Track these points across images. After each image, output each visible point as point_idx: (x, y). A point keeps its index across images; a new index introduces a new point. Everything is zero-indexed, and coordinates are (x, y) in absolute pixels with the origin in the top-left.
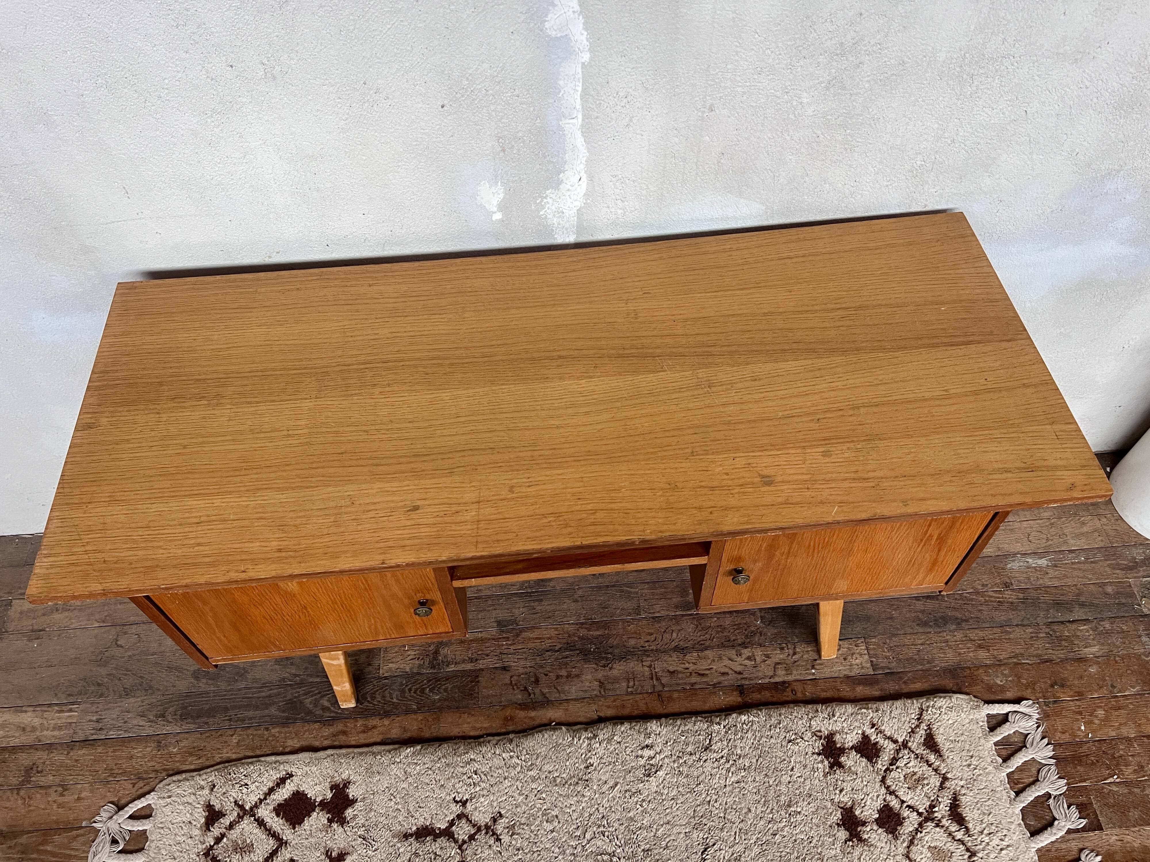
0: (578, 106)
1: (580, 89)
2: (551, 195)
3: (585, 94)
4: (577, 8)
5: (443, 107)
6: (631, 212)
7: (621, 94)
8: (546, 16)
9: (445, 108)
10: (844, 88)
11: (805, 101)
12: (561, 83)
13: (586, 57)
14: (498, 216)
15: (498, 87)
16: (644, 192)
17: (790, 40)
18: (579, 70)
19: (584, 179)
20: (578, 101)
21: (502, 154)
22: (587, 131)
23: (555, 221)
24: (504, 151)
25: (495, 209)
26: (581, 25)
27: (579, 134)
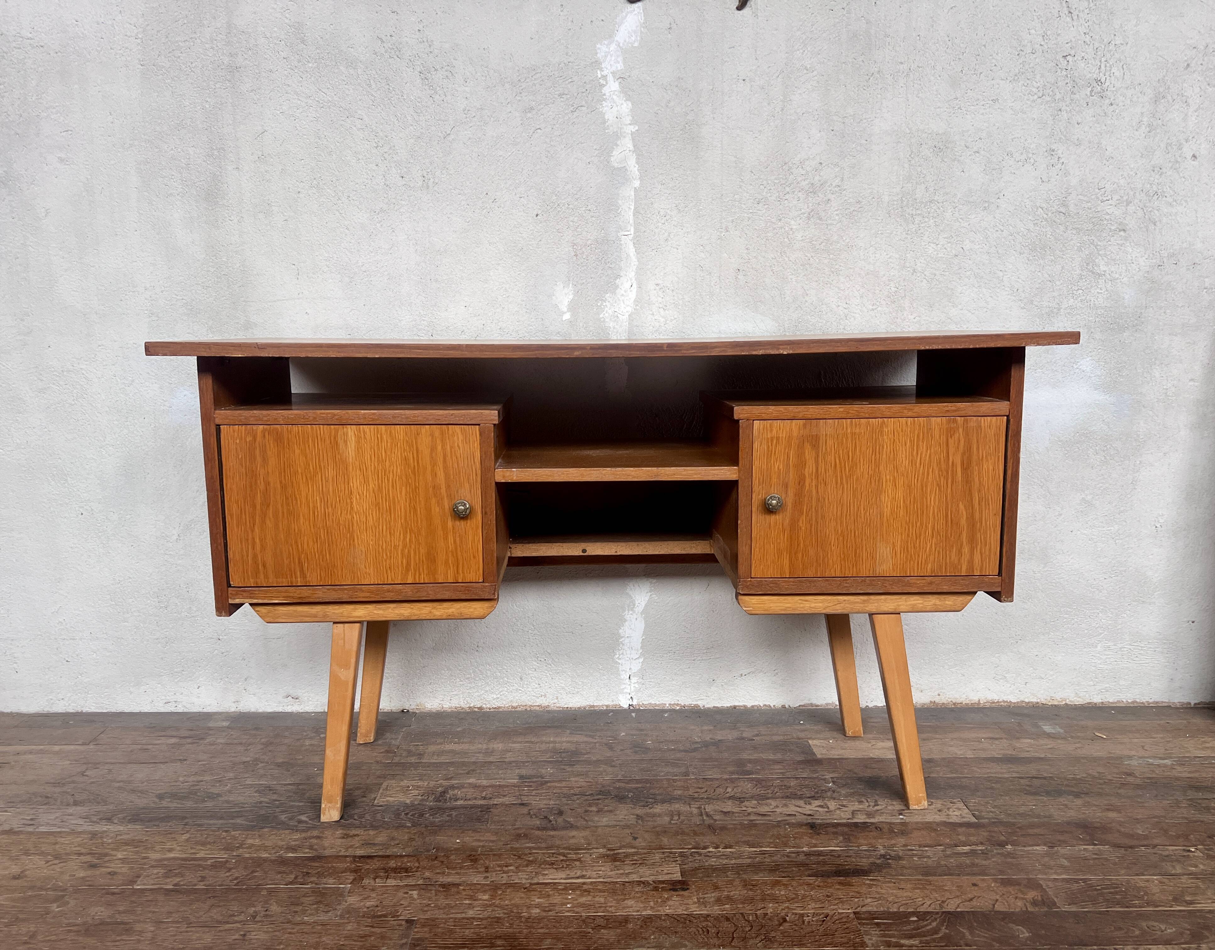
0: (631, 222)
1: (632, 207)
2: (610, 299)
3: (636, 212)
4: (632, 148)
5: (537, 215)
6: (672, 320)
7: (662, 213)
8: (612, 153)
9: (539, 217)
10: (821, 219)
11: (794, 227)
12: (620, 202)
13: (637, 184)
14: (567, 316)
15: (576, 203)
16: (681, 302)
17: (776, 179)
18: (633, 193)
19: (635, 286)
20: (631, 217)
21: (575, 258)
22: (637, 242)
23: (611, 325)
24: (576, 255)
25: (565, 309)
26: (634, 159)
27: (631, 246)
